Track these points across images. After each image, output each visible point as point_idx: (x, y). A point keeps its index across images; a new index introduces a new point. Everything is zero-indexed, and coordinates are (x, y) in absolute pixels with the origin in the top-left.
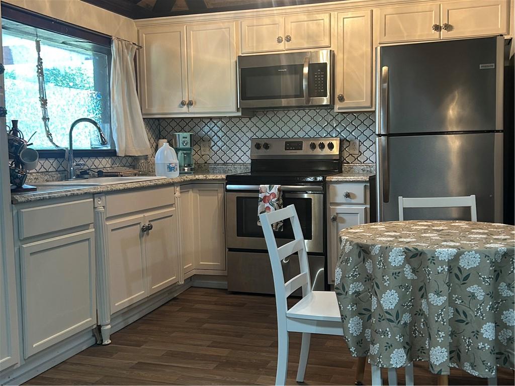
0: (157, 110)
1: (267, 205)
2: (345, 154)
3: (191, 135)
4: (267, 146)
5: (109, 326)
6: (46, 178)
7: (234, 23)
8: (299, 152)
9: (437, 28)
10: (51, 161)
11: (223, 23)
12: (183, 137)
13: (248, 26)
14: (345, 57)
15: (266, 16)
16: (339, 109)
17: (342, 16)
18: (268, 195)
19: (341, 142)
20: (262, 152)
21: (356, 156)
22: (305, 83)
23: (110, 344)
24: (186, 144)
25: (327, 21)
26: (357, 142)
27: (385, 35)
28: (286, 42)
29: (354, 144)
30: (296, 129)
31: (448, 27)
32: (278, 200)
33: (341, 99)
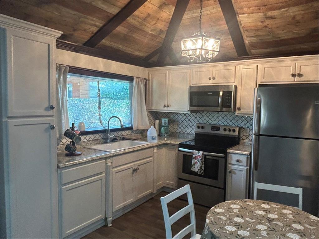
0: (154, 108)
1: (196, 161)
2: (242, 134)
3: (168, 120)
4: (203, 128)
5: (111, 218)
6: (96, 142)
7: (189, 70)
8: (218, 132)
9: (293, 75)
10: (100, 134)
11: (184, 70)
12: (165, 121)
13: (196, 72)
14: (242, 88)
15: (204, 67)
16: (238, 114)
17: (241, 68)
18: (197, 156)
19: (240, 128)
20: (200, 130)
21: (247, 136)
22: (220, 100)
23: (111, 226)
24: (166, 124)
25: (234, 69)
26: (248, 129)
27: (264, 78)
28: (213, 80)
29: (247, 130)
30: (218, 120)
31: (300, 75)
32: (202, 159)
33: (239, 109)
